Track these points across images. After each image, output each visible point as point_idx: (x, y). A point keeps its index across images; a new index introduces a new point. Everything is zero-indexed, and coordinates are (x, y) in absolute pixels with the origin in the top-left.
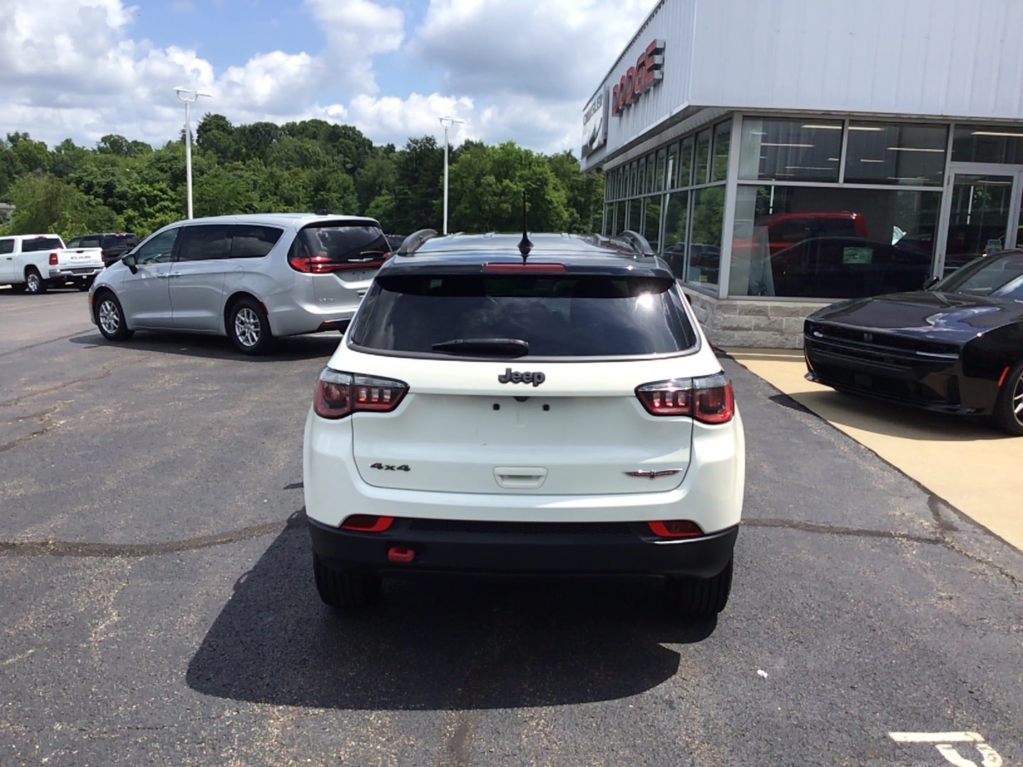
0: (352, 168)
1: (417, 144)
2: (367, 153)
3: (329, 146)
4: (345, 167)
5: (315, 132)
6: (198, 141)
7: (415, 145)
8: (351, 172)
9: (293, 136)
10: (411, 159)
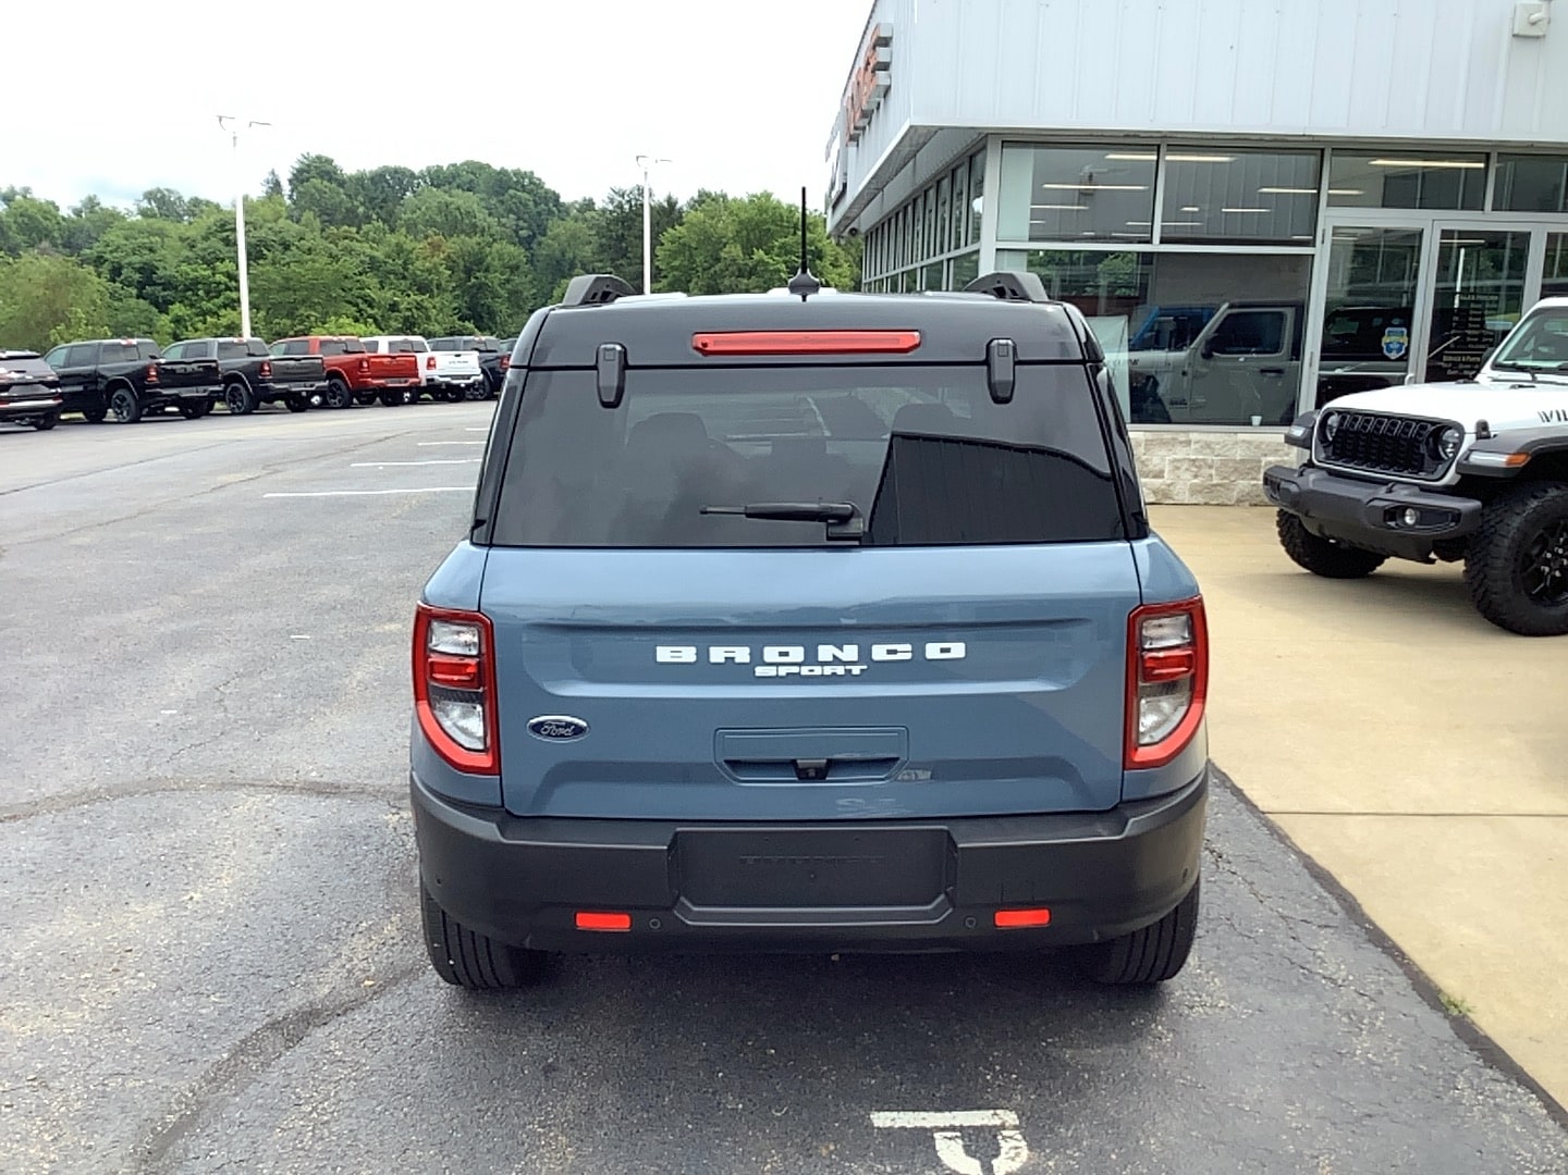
0: (529, 236)
1: (623, 196)
2: (550, 212)
3: (494, 201)
4: (517, 235)
5: (472, 181)
6: (291, 197)
7: (620, 199)
8: (526, 243)
9: (438, 186)
10: (616, 220)
